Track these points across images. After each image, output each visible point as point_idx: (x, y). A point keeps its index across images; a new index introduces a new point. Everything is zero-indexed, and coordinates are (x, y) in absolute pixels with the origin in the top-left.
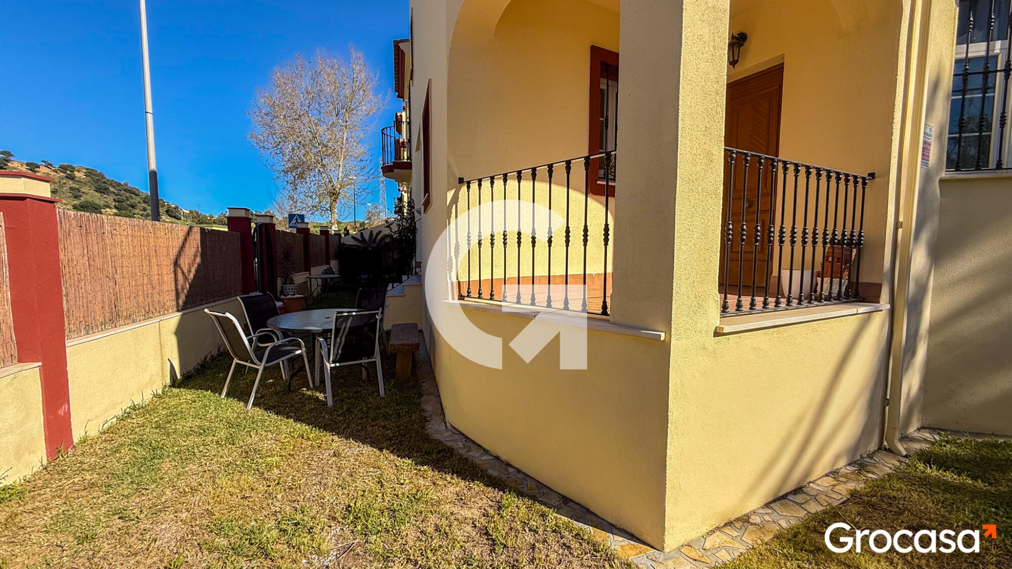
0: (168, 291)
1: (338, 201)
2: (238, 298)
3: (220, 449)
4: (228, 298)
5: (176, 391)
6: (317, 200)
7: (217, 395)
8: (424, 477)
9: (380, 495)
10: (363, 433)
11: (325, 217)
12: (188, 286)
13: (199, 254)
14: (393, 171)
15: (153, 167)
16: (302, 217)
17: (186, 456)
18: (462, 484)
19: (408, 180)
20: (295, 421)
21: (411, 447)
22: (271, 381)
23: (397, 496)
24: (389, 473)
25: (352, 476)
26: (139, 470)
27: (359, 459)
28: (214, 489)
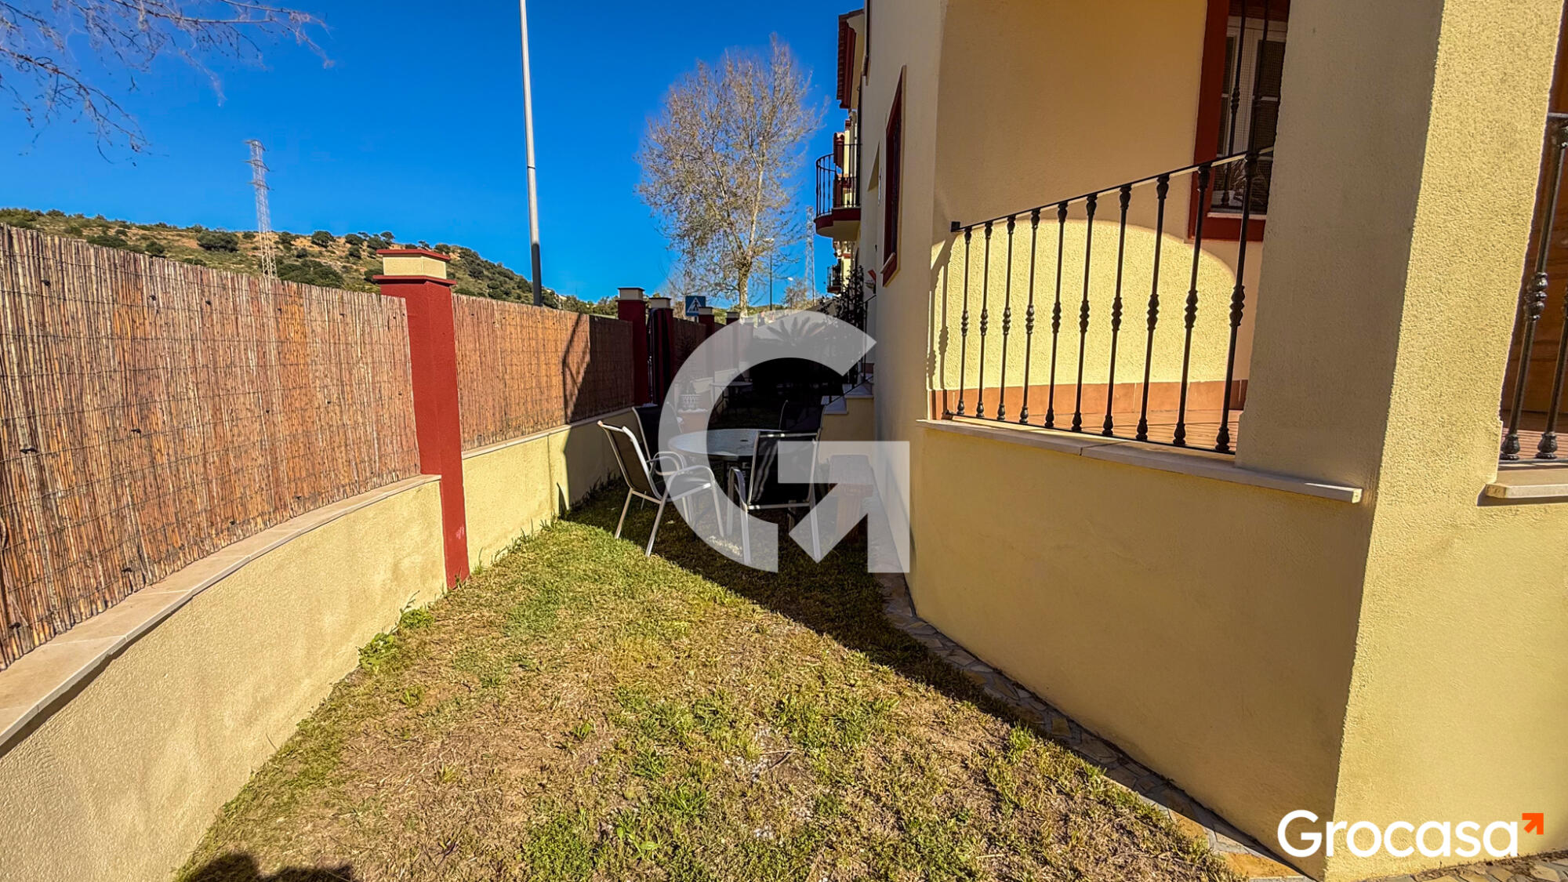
0: (556, 397)
1: (749, 275)
2: (633, 409)
3: (618, 602)
4: (619, 409)
5: (565, 523)
6: (721, 275)
7: (610, 533)
8: (883, 682)
9: (822, 695)
10: (793, 607)
11: (731, 299)
12: (576, 392)
13: (588, 351)
14: (832, 225)
15: (535, 238)
16: (703, 299)
17: (583, 605)
18: (943, 701)
19: (852, 236)
20: (704, 578)
21: (862, 635)
22: (672, 522)
23: (846, 701)
24: (833, 667)
25: (782, 662)
26: (535, 614)
27: (791, 641)
28: (616, 650)
